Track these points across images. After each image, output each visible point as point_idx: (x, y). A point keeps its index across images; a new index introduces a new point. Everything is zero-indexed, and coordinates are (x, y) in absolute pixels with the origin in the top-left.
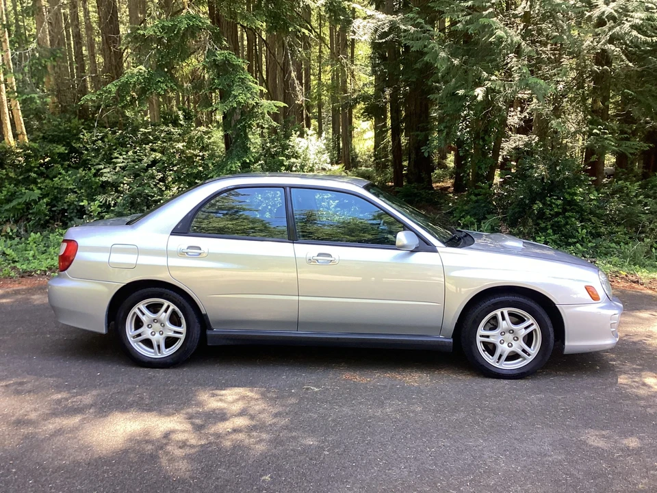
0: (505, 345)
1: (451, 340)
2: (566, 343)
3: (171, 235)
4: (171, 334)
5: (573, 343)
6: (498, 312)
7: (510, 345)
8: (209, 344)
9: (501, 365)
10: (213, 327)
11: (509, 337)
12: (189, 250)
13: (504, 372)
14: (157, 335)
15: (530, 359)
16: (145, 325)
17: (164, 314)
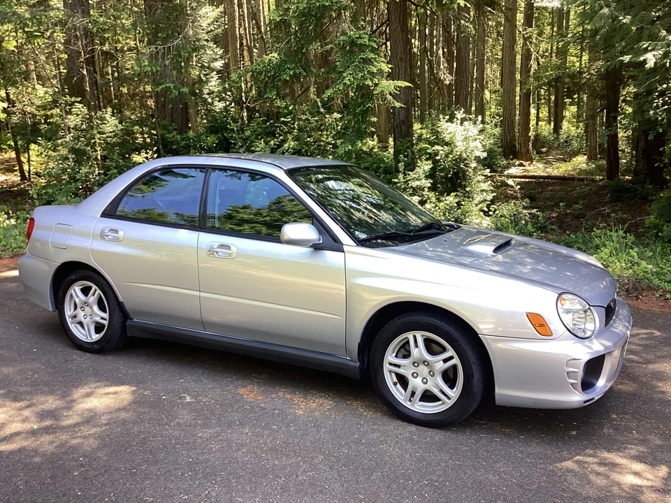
0: (419, 380)
1: (358, 364)
2: (497, 391)
3: (101, 216)
4: (98, 319)
5: (505, 392)
6: (410, 335)
7: (425, 380)
8: (129, 335)
9: (413, 405)
10: (132, 316)
11: (423, 370)
12: (109, 234)
13: (416, 416)
14: (88, 318)
15: (450, 403)
16: (78, 307)
17: (92, 297)
